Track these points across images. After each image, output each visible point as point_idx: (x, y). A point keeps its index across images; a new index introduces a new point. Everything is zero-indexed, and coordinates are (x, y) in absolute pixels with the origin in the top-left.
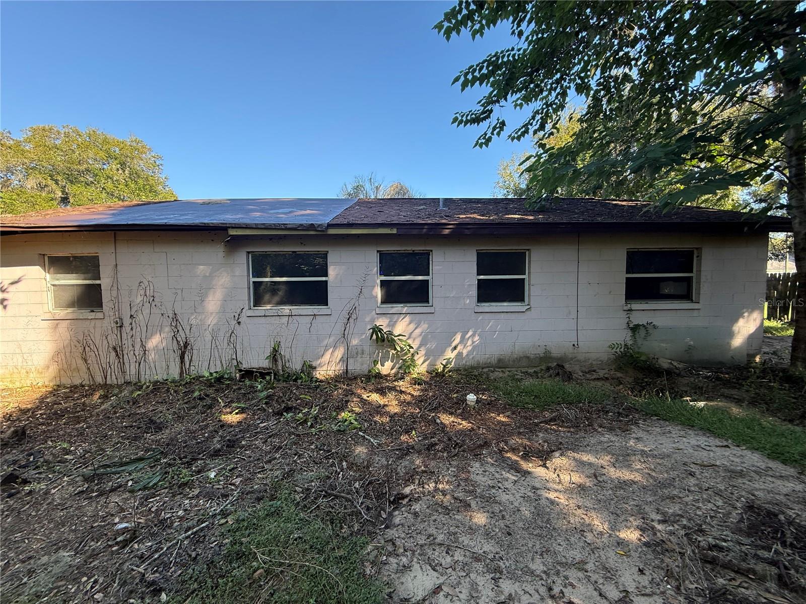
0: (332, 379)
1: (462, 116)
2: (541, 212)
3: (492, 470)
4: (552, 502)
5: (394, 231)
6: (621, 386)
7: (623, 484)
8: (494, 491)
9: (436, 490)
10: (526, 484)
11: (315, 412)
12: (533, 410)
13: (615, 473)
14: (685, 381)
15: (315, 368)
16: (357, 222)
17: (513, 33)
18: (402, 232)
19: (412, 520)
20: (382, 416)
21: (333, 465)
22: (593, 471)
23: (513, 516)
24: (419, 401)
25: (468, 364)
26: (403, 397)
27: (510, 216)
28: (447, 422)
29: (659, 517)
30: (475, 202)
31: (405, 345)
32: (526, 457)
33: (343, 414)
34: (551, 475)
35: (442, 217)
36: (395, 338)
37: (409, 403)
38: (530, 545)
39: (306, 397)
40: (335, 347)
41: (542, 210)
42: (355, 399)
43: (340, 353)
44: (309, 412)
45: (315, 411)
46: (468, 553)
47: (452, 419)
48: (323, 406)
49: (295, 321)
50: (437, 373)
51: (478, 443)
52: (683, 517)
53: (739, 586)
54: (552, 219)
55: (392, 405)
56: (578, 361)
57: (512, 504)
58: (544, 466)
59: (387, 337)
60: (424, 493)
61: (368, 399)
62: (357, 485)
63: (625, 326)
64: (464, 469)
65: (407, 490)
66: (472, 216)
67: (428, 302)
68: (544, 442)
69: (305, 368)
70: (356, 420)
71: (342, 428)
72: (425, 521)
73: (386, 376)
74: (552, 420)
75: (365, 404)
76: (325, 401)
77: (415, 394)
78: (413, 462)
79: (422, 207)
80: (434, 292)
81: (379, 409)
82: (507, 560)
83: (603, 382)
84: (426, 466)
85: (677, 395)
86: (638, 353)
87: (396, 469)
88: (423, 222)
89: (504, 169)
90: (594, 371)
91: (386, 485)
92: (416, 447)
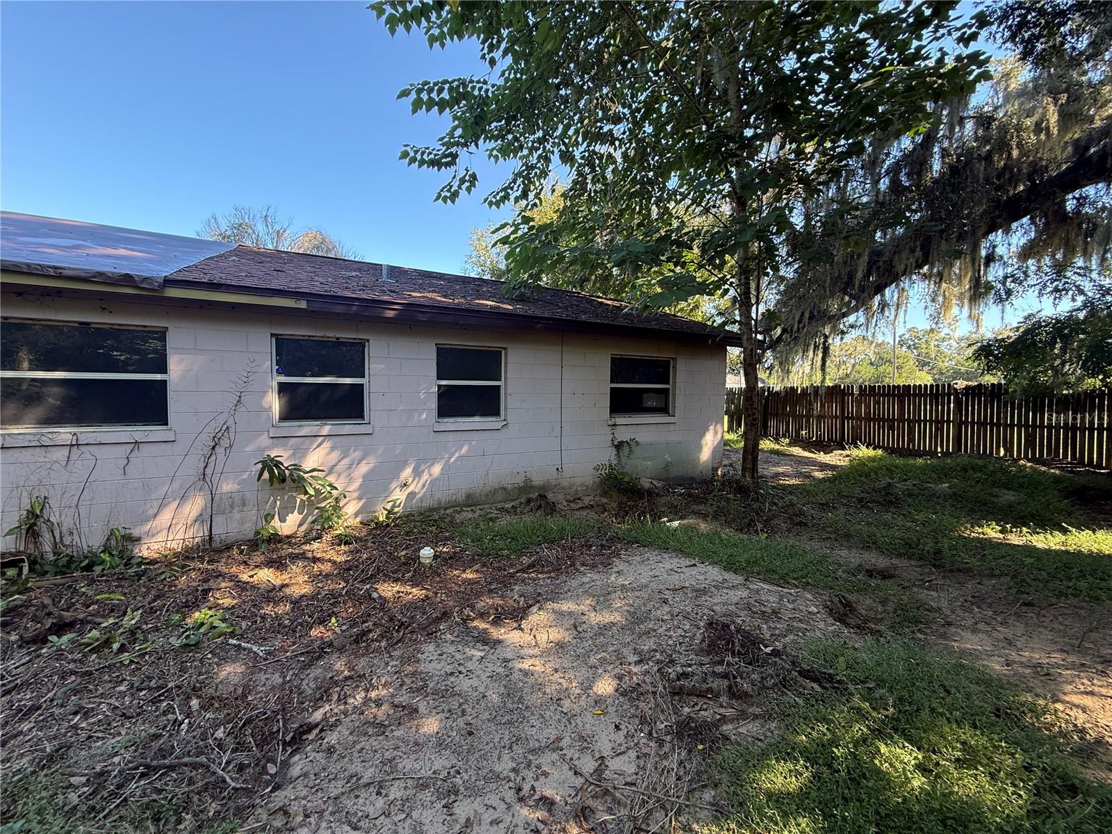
0: (177, 555)
1: (416, 152)
2: (521, 301)
3: (452, 649)
4: (526, 673)
5: (303, 305)
6: (606, 514)
7: (604, 629)
8: (452, 679)
9: (367, 701)
10: (495, 658)
11: (133, 622)
12: (508, 557)
13: (595, 619)
14: (663, 500)
15: (139, 539)
16: (229, 282)
17: (483, 57)
18: (316, 306)
19: (323, 761)
20: (276, 603)
21: (170, 710)
22: (572, 622)
23: (477, 706)
24: (345, 570)
25: (424, 505)
26: (317, 568)
27: (481, 302)
28: (389, 594)
29: (636, 658)
30: (436, 277)
31: (323, 486)
32: (497, 622)
33: (197, 614)
34: (528, 638)
35: (383, 291)
36: (306, 476)
37: (327, 576)
38: (497, 740)
39: (112, 596)
40: (183, 498)
41: (521, 299)
42: (223, 585)
43: (195, 506)
44: (117, 623)
45: (131, 620)
46: (410, 782)
47: (397, 588)
48: (151, 608)
49: (87, 455)
50: (376, 523)
51: (434, 616)
52: (656, 651)
53: (700, 710)
54: (531, 310)
55: (296, 584)
56: (562, 488)
57: (476, 690)
58: (520, 628)
59: (291, 475)
60: (345, 713)
61: (252, 580)
62: (220, 734)
63: (609, 443)
64: (411, 659)
65: (318, 716)
66: (429, 295)
67: (362, 417)
68: (521, 596)
69: (113, 542)
70: (223, 620)
71: (193, 640)
72: (344, 757)
73: (288, 537)
74: (532, 566)
75: (244, 589)
76: (157, 598)
77: (339, 560)
78: (329, 668)
79: (354, 274)
80: (373, 403)
81: (271, 594)
82: (466, 771)
83: (588, 511)
84: (352, 669)
85: (656, 517)
86: (623, 473)
87: (299, 687)
88: (354, 296)
89: (479, 240)
90: (579, 499)
91: (280, 717)
92: (335, 644)
